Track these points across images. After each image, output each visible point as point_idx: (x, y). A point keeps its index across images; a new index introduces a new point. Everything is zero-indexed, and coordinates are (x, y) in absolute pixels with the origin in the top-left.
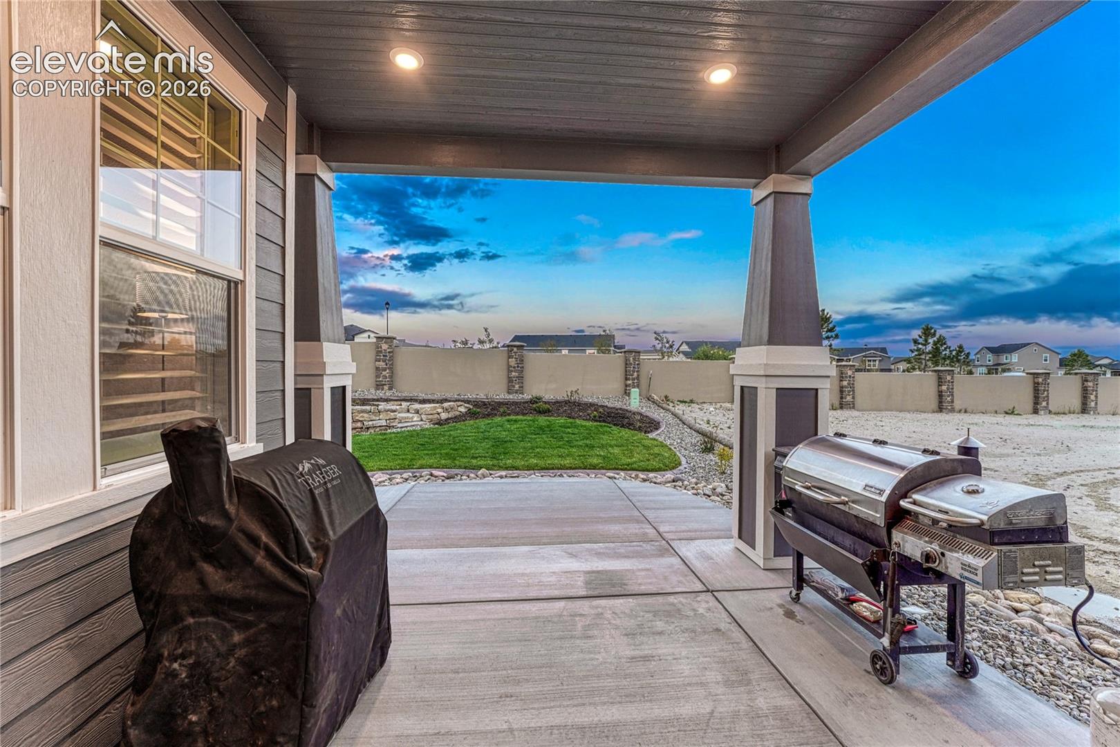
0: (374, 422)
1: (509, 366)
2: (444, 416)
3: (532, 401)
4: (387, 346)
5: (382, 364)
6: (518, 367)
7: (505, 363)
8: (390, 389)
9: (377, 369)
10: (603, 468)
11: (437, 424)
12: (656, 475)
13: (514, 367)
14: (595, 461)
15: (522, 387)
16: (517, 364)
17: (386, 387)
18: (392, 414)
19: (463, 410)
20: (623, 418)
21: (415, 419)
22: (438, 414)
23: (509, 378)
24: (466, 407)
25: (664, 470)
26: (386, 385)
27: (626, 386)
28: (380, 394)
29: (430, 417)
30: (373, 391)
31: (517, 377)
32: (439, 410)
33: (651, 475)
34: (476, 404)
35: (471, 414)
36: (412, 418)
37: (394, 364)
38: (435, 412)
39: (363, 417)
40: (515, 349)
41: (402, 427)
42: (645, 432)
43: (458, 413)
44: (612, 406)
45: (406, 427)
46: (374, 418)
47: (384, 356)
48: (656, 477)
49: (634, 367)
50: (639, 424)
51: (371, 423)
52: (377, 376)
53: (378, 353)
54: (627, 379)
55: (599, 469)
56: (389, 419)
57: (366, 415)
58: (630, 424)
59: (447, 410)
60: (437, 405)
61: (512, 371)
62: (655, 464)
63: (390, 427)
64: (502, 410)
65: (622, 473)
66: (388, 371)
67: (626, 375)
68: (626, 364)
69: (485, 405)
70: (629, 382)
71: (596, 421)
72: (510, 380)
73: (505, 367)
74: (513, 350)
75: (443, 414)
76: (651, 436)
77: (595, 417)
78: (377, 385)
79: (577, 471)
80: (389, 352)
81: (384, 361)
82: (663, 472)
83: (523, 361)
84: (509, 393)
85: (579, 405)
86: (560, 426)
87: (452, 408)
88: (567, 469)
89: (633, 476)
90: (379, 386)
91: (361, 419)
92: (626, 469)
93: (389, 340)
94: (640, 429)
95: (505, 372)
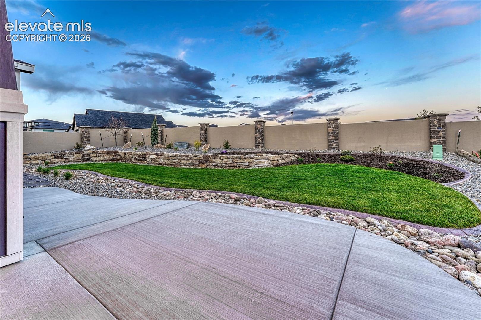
0: (242, 163)
1: (329, 133)
2: (281, 161)
3: (342, 154)
4: (260, 126)
5: (258, 135)
6: (334, 133)
7: (326, 131)
8: (262, 147)
9: (256, 137)
10: (366, 211)
11: (275, 166)
12: (431, 231)
13: (332, 133)
14: (361, 203)
15: (338, 145)
16: (334, 131)
17: (260, 147)
18: (251, 159)
19: (293, 158)
20: (420, 168)
21: (266, 163)
22: (278, 160)
23: (329, 140)
24: (296, 157)
25: (449, 227)
26: (260, 145)
27: (431, 143)
28: (257, 150)
29: (273, 162)
30: (254, 149)
31: (334, 139)
32: (278, 158)
33: (425, 230)
34: (304, 156)
35: (298, 162)
36: (264, 162)
37: (264, 135)
38: (275, 159)
39: (237, 160)
40: (332, 122)
41: (256, 167)
42: (442, 181)
43: (290, 160)
44: (413, 158)
45: (259, 167)
46: (242, 161)
47: (259, 131)
48: (430, 234)
49: (438, 128)
50: (436, 174)
51: (240, 164)
52: (256, 141)
53: (256, 129)
54: (431, 138)
55: (361, 212)
56: (250, 162)
57: (238, 160)
58: (425, 173)
59: (283, 158)
60: (277, 155)
61: (330, 136)
62: (435, 216)
63: (250, 166)
64: (318, 159)
65: (384, 221)
66: (261, 138)
67: (430, 134)
68: (430, 126)
69: (309, 156)
70: (433, 140)
71: (392, 169)
72: (329, 141)
73: (326, 133)
74: (331, 122)
75: (281, 160)
76: (446, 185)
77: (390, 166)
78: (256, 146)
79: (338, 210)
80: (261, 129)
81: (259, 134)
82: (446, 229)
83: (338, 129)
84: (329, 149)
85: (381, 157)
86: (353, 171)
87: (286, 157)
88: (329, 207)
89: (399, 226)
90: (257, 146)
91: (236, 162)
92: (392, 217)
93: (261, 123)
94: (436, 178)
95: (326, 137)
